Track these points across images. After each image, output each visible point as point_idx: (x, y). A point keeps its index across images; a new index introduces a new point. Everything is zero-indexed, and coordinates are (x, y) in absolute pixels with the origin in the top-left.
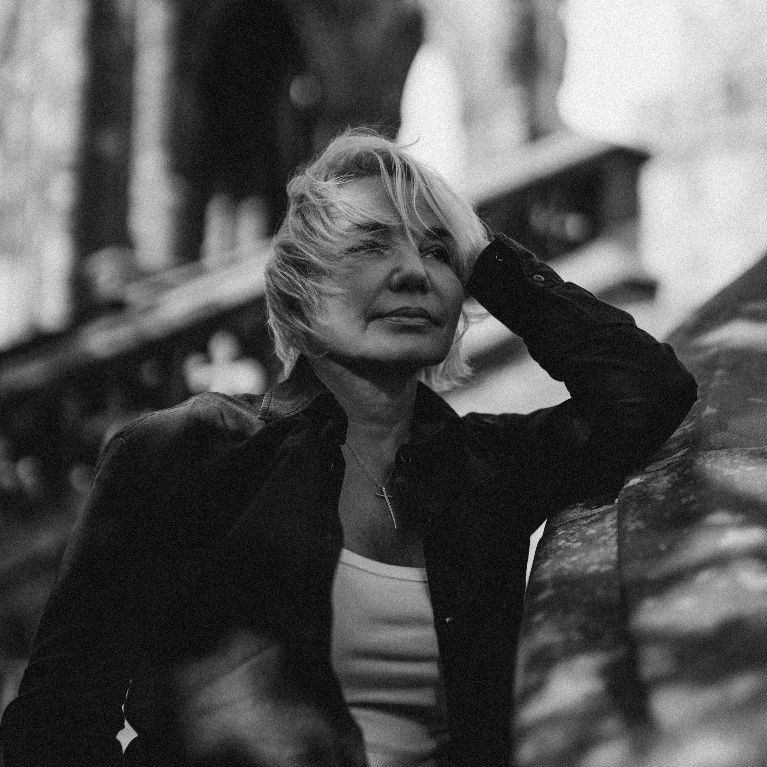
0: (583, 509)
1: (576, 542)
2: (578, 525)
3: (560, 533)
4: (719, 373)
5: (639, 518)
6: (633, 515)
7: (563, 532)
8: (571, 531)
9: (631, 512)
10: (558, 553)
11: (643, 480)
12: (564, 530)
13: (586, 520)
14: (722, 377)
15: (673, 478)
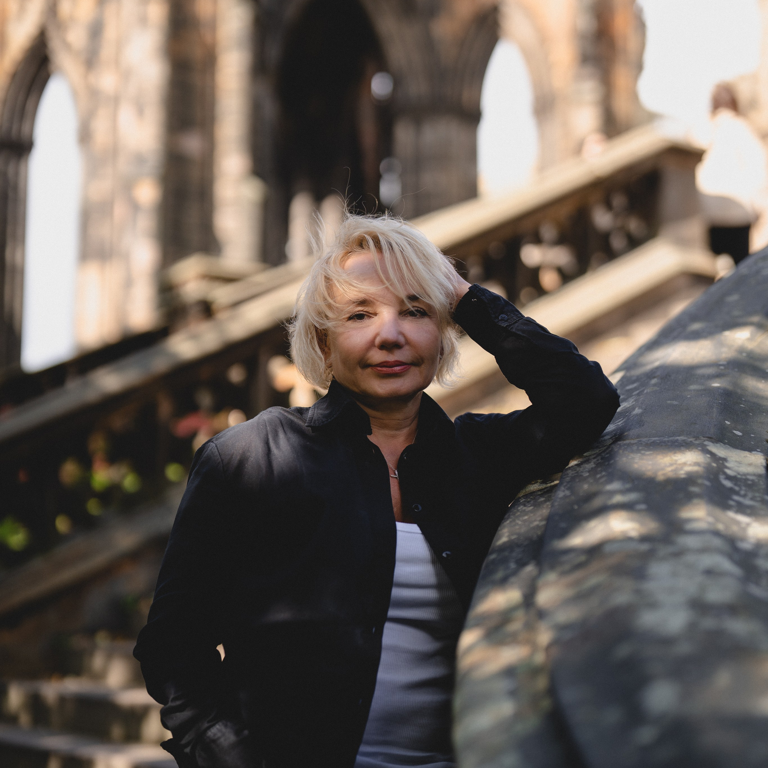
0: (541, 484)
1: (531, 506)
2: (534, 495)
3: (521, 501)
4: (654, 381)
5: (568, 489)
6: (565, 487)
7: (524, 500)
8: (529, 500)
9: (565, 484)
10: (517, 515)
11: (580, 462)
12: (524, 499)
13: (541, 492)
14: (655, 385)
15: (598, 460)
